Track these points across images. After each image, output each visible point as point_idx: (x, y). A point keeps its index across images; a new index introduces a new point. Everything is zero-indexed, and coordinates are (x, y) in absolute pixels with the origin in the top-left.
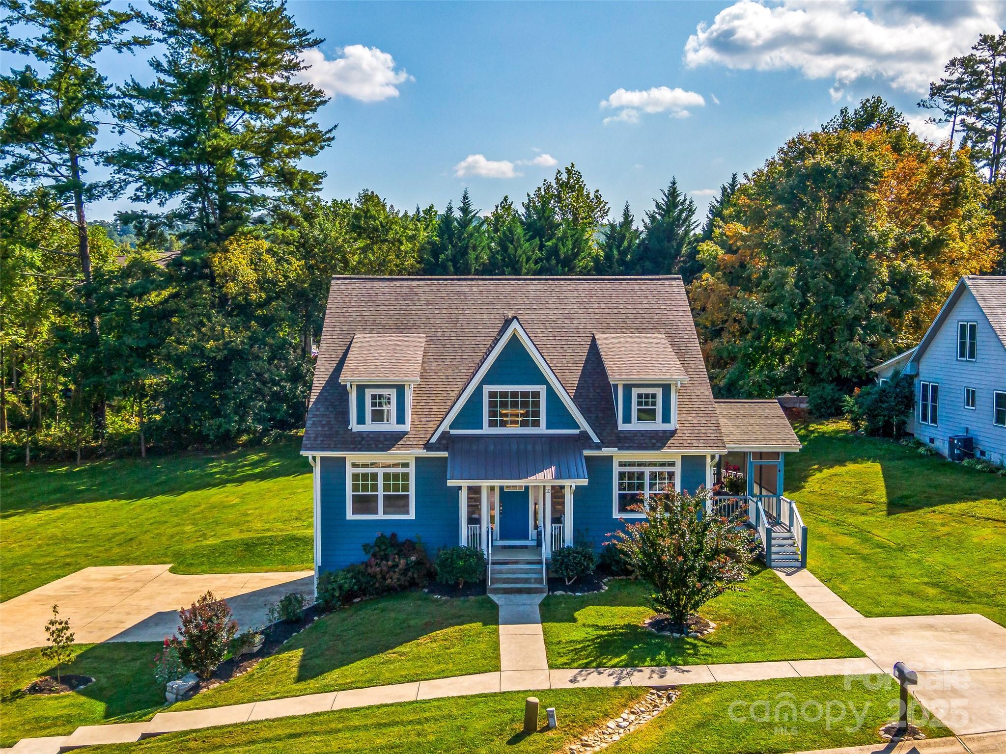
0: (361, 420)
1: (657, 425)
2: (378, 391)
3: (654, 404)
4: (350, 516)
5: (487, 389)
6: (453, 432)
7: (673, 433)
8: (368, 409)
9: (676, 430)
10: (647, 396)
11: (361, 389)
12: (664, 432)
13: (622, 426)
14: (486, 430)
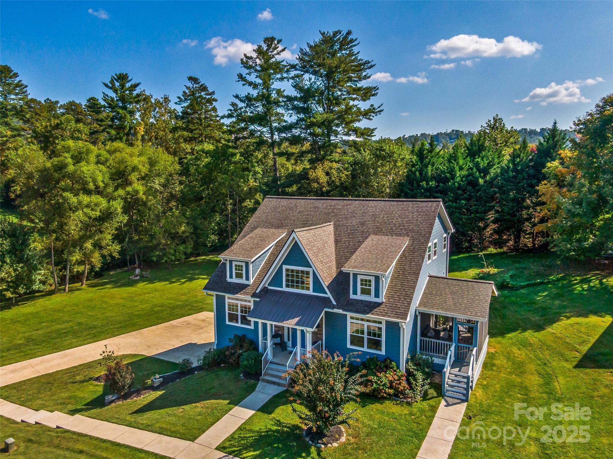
0: (231, 277)
1: (371, 298)
2: (238, 263)
3: (370, 286)
4: (227, 323)
5: (285, 267)
6: (270, 288)
7: (379, 304)
8: (234, 271)
9: (383, 303)
10: (366, 281)
11: (231, 262)
12: (375, 303)
13: (352, 296)
14: (284, 289)
